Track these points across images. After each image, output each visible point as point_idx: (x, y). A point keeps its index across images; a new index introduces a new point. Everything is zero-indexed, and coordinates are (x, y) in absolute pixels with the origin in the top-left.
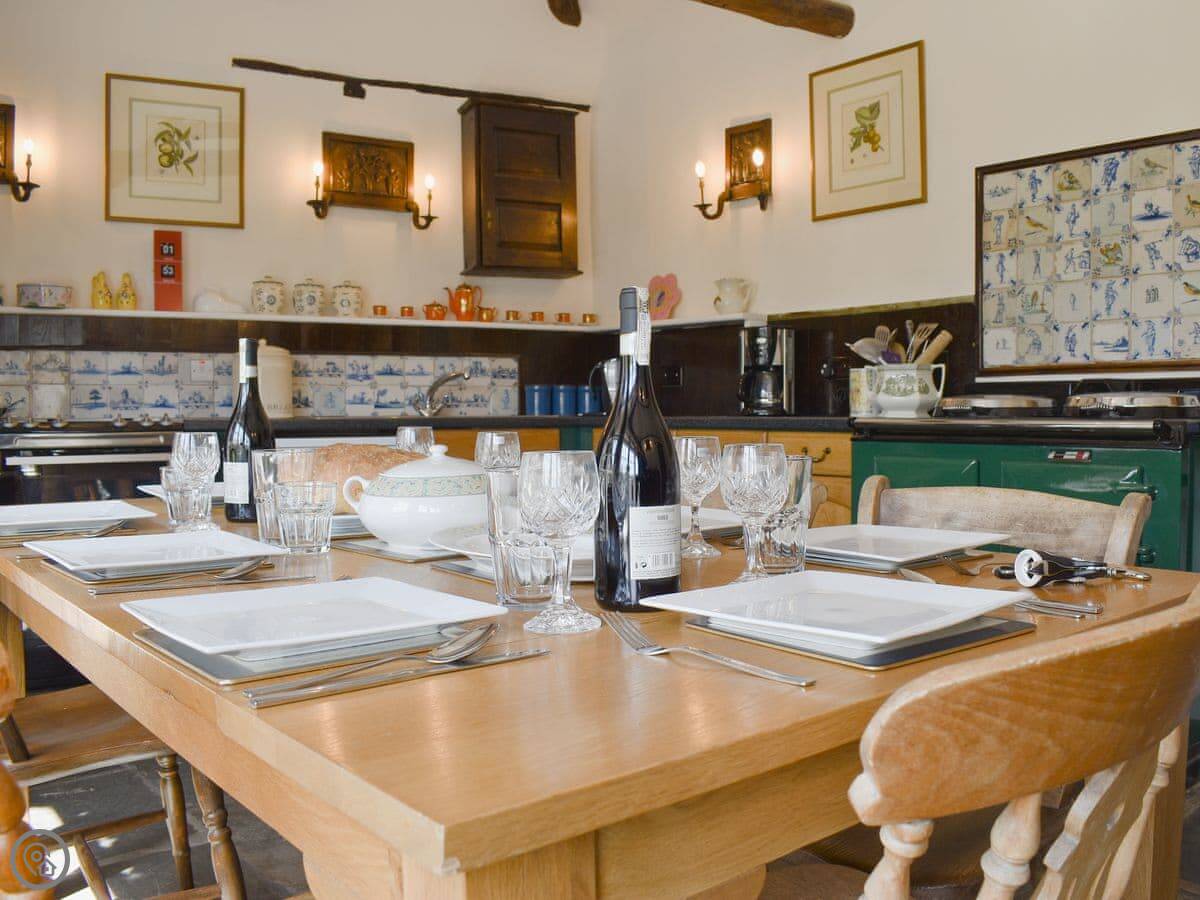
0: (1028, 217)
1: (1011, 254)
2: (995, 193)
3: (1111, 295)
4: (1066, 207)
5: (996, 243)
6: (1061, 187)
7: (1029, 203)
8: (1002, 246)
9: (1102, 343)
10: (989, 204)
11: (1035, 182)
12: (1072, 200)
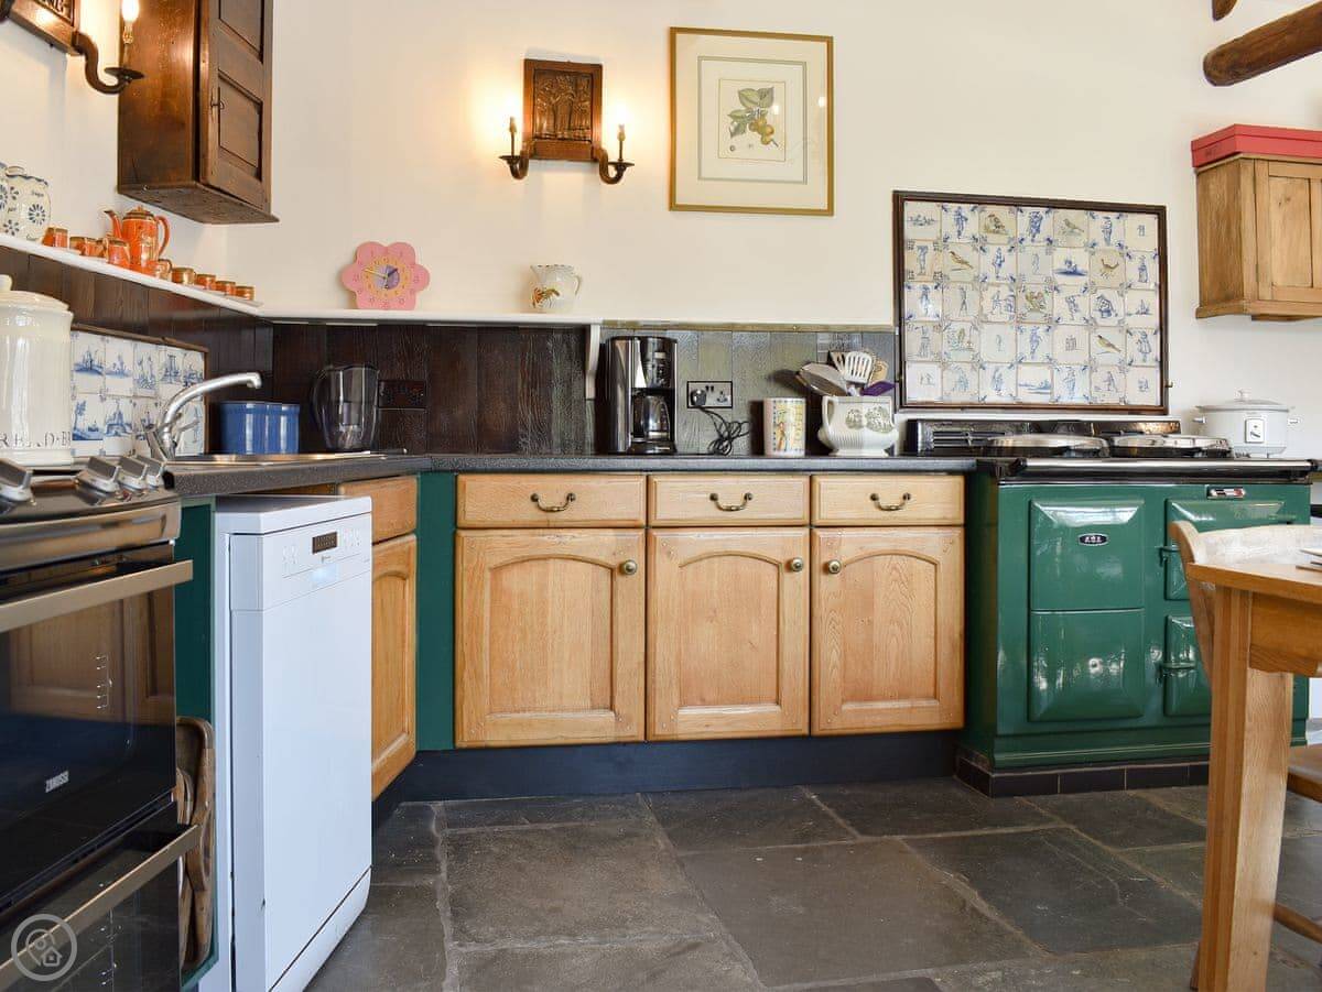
0: (953, 253)
1: (936, 287)
2: (916, 221)
3: (1035, 340)
4: (992, 250)
5: (919, 274)
6: (987, 229)
7: (954, 239)
8: (926, 278)
9: (1026, 385)
10: (910, 231)
11: (960, 219)
12: (997, 244)
